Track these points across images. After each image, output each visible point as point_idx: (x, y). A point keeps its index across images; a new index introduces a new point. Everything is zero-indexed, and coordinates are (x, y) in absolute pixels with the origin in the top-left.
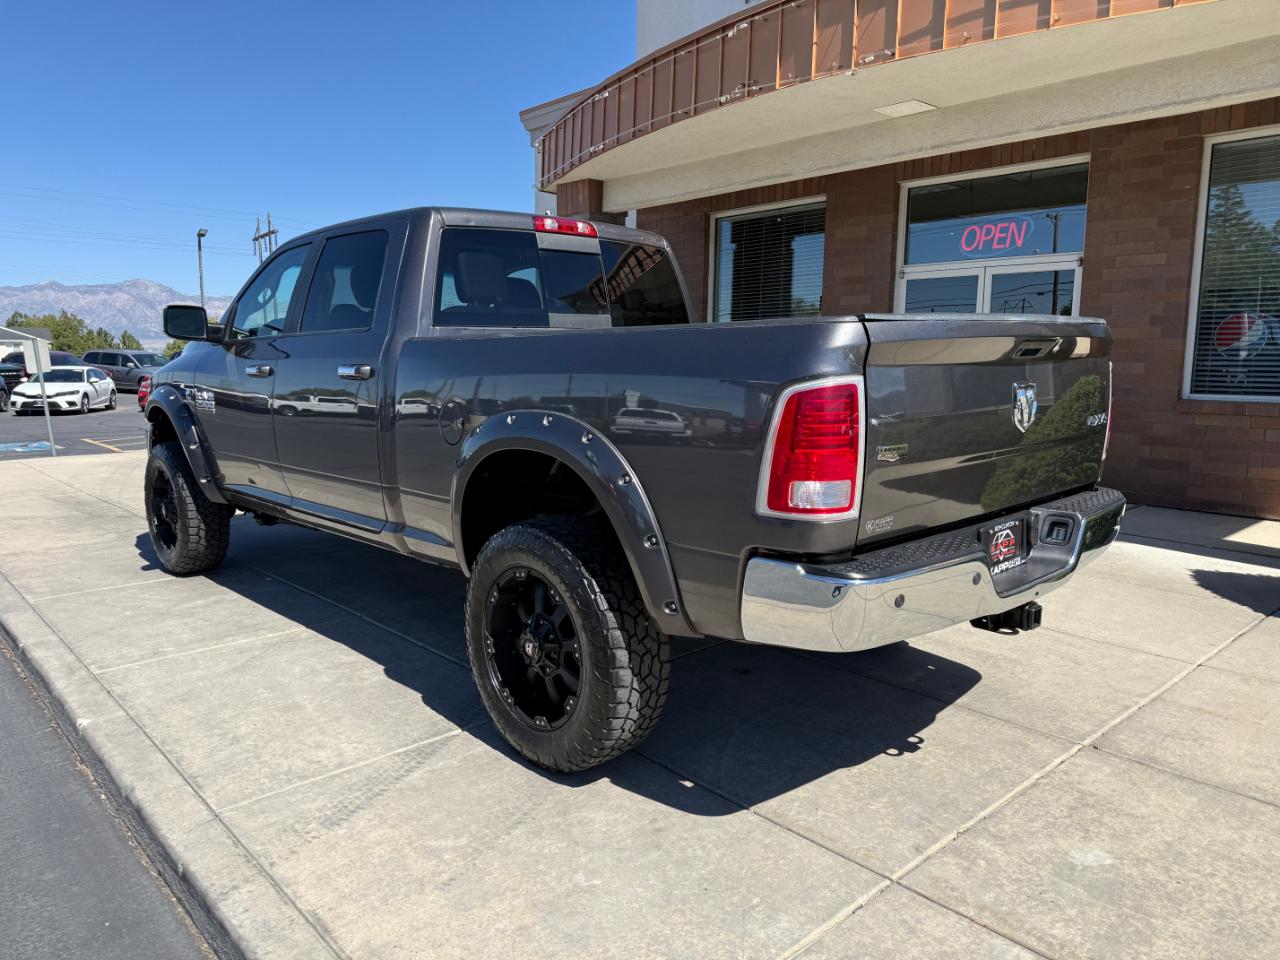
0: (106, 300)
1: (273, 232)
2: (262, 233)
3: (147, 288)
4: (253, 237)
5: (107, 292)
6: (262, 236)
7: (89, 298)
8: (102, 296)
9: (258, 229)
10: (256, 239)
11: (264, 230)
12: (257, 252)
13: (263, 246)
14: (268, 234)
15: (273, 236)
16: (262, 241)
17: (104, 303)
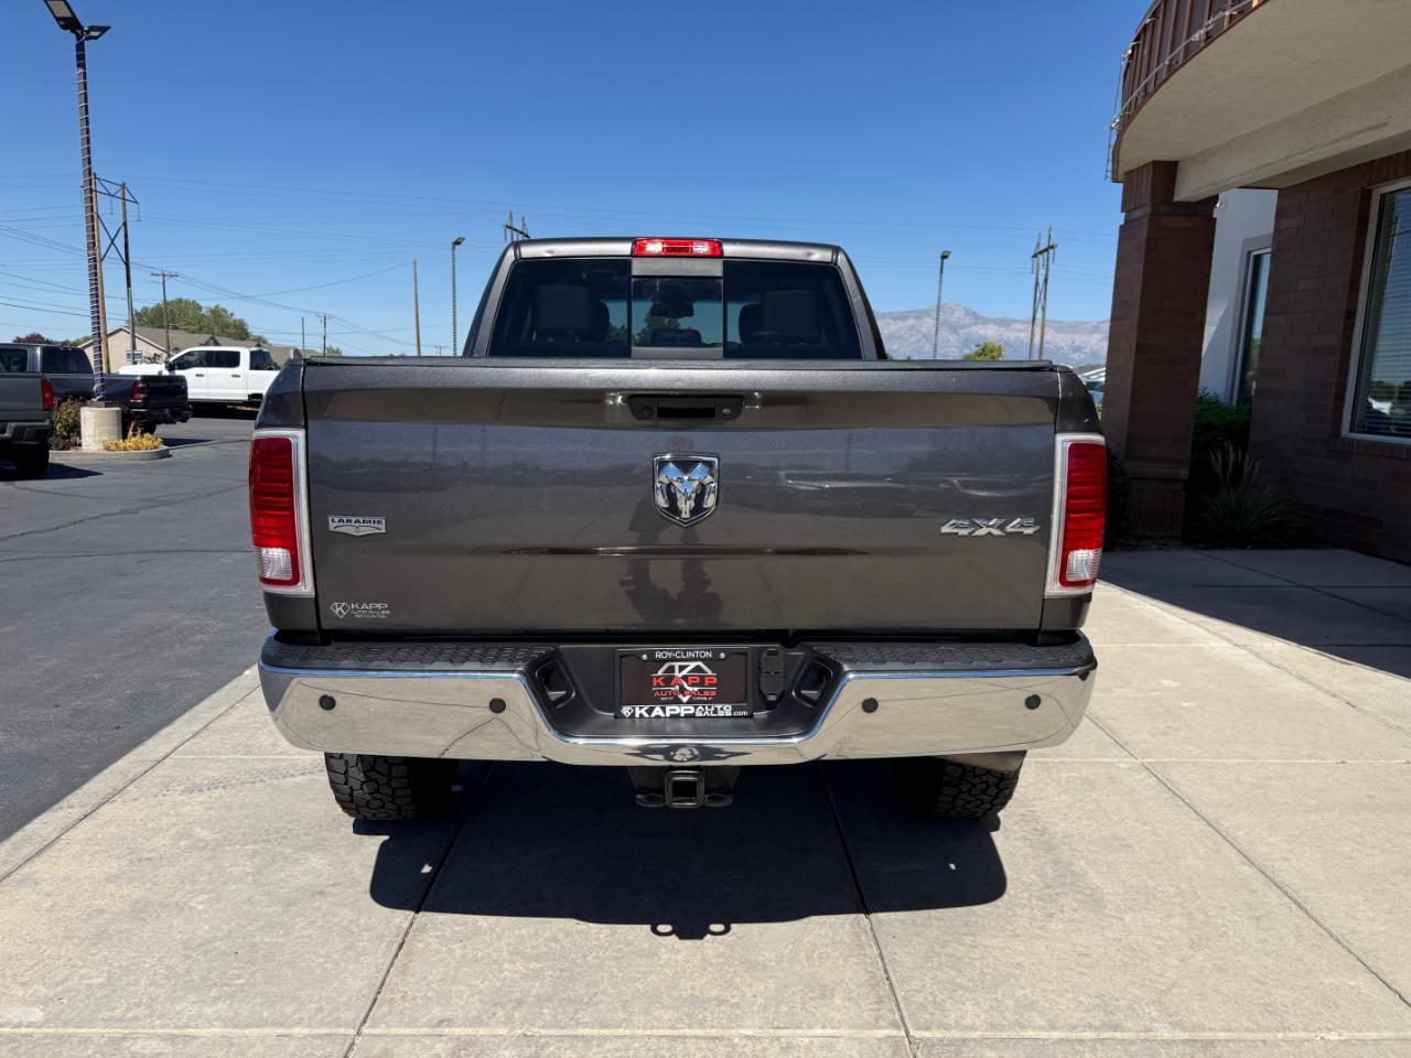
0: (913, 326)
1: (1052, 247)
2: (1042, 248)
3: (952, 313)
4: (1032, 254)
5: (916, 318)
6: (1041, 253)
7: (900, 324)
8: (911, 322)
9: (1038, 245)
10: (1035, 256)
11: (1044, 246)
12: (1035, 271)
13: (1041, 262)
14: (1046, 250)
15: (1051, 251)
16: (1040, 257)
17: (912, 328)
